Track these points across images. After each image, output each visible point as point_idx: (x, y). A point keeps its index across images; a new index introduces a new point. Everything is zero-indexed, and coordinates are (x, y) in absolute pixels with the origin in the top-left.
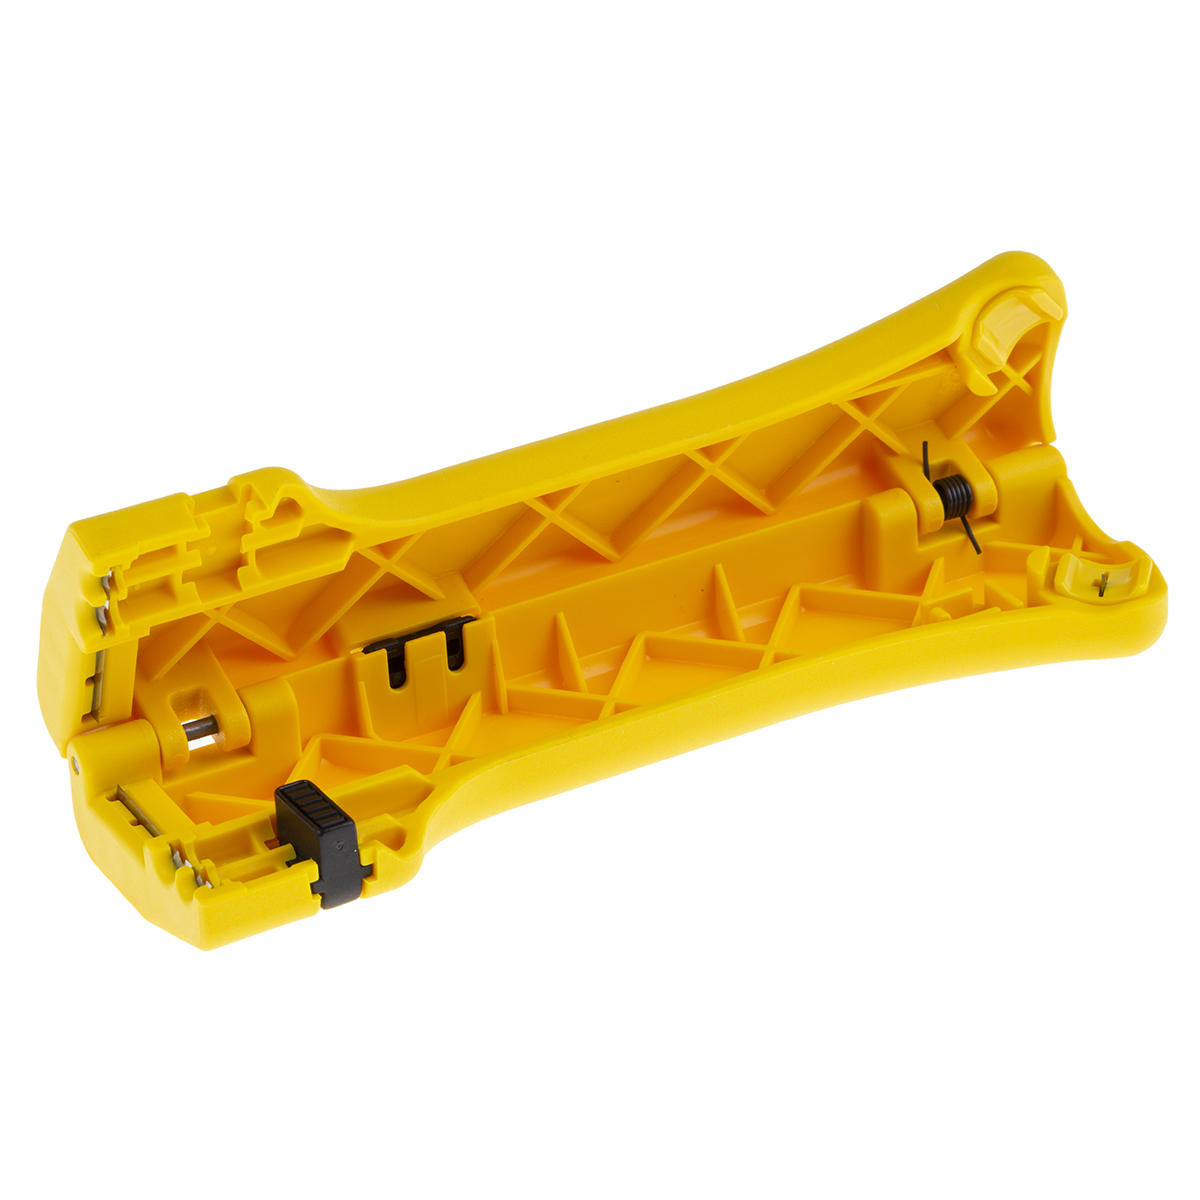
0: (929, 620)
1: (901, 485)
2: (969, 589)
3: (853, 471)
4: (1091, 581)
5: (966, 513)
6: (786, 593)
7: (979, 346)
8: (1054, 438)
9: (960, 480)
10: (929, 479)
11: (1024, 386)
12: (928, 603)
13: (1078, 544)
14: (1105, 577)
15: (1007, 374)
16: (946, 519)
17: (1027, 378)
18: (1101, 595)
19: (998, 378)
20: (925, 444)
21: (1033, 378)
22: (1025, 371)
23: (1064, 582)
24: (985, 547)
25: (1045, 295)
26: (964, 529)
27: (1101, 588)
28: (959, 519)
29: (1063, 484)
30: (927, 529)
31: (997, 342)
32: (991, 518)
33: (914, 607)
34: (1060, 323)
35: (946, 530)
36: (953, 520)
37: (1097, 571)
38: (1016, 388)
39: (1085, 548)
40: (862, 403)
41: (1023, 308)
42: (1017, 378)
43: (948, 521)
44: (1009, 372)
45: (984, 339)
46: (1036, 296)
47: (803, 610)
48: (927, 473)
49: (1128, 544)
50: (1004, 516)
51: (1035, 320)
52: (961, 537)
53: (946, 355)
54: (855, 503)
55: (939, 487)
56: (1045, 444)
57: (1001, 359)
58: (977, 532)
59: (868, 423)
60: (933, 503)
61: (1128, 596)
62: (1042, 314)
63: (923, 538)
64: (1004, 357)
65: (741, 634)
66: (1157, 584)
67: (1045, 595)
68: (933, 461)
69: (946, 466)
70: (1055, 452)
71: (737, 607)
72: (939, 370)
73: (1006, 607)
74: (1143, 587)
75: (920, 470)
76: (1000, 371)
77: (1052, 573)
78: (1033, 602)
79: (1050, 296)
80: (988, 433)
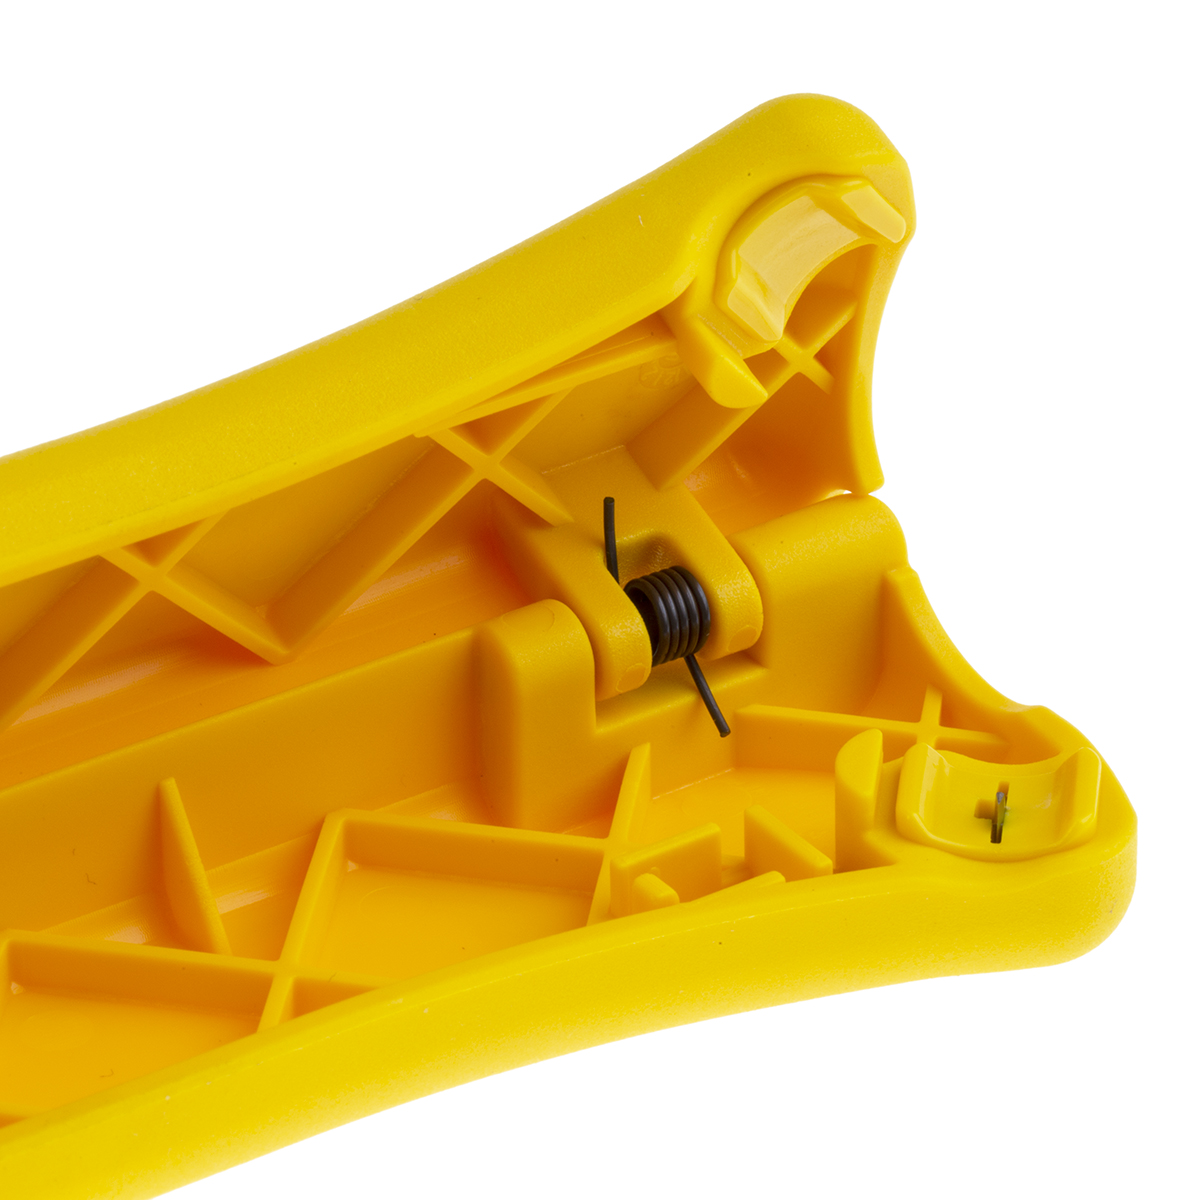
0: (629, 903)
1: (559, 594)
2: (712, 829)
3: (454, 562)
4: (972, 806)
5: (695, 651)
6: (316, 831)
7: (731, 303)
8: (878, 482)
9: (682, 577)
10: (617, 579)
11: (816, 373)
12: (627, 862)
13: (932, 708)
14: (1003, 793)
15: (783, 352)
16: (655, 661)
17: (823, 357)
18: (996, 838)
19: (764, 364)
20: (609, 504)
21: (837, 358)
22: (819, 344)
23: (916, 810)
24: (737, 717)
25: (871, 190)
26: (694, 683)
27: (993, 821)
28: (681, 661)
29: (897, 578)
30: (616, 687)
31: (764, 289)
32: (750, 656)
33: (593, 863)
34: (896, 250)
35: (656, 684)
36: (669, 663)
37: (984, 781)
38: (800, 379)
39: (948, 718)
40: (481, 431)
41: (823, 218)
42: (802, 360)
43: (659, 666)
44: (790, 349)
45: (742, 285)
46: (850, 195)
47: (352, 866)
48: (612, 565)
49: (1041, 711)
50: (776, 652)
51: (845, 240)
52: (687, 699)
53: (662, 324)
54: (461, 636)
55: (638, 594)
56: (858, 494)
57: (772, 322)
58: (721, 687)
59: (489, 466)
60: (627, 630)
61: (1058, 843)
62: (862, 229)
63: (606, 706)
64: (778, 320)
65: (219, 931)
66: (1117, 815)
67: (877, 839)
68: (625, 538)
69: (653, 547)
70: (882, 511)
71: (207, 868)
72: (648, 354)
73: (795, 870)
74: (1086, 819)
75: (599, 558)
76: (772, 349)
77: (891, 788)
78: (851, 858)
79: (881, 193)
80: (738, 469)
